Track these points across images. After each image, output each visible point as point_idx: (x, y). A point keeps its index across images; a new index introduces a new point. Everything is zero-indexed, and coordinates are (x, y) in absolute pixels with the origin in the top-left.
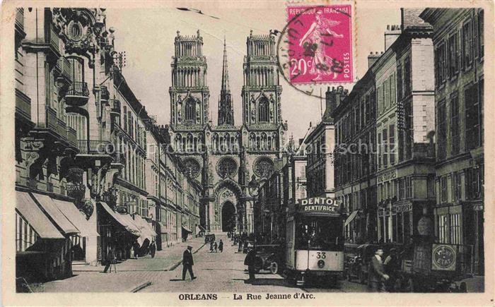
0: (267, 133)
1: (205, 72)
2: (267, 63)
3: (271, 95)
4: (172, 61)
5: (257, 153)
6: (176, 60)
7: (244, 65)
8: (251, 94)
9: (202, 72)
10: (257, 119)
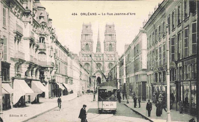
0: (111, 55)
1: (92, 35)
2: (112, 33)
3: (113, 43)
4: (82, 31)
5: (108, 61)
6: (83, 31)
7: (105, 33)
8: (107, 42)
9: (91, 35)
10: (109, 50)
